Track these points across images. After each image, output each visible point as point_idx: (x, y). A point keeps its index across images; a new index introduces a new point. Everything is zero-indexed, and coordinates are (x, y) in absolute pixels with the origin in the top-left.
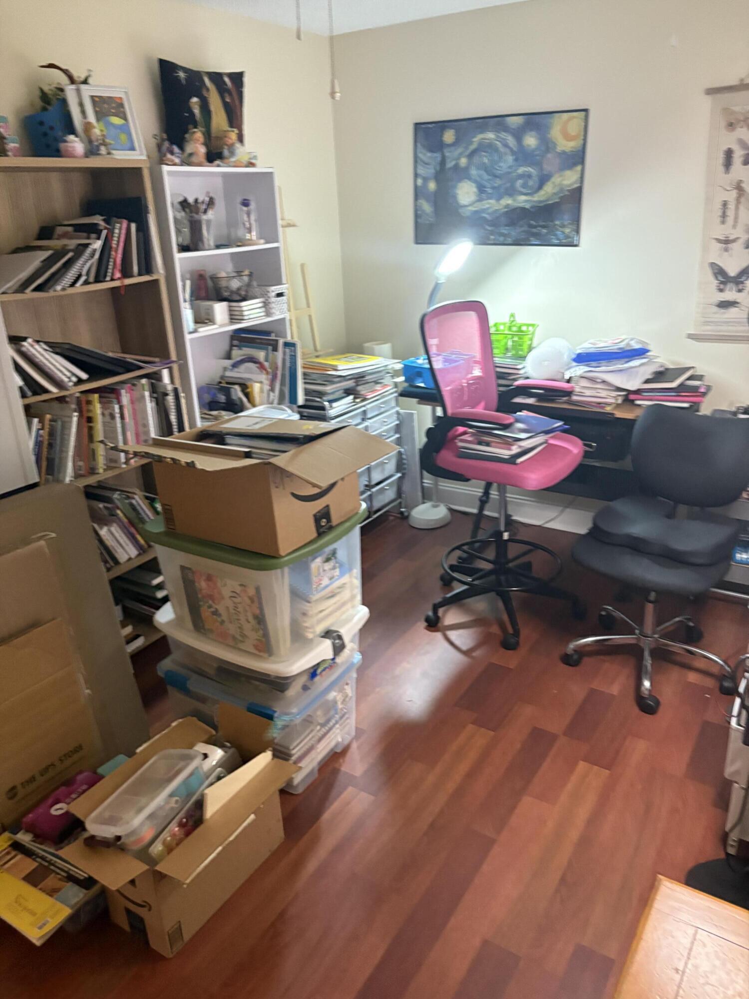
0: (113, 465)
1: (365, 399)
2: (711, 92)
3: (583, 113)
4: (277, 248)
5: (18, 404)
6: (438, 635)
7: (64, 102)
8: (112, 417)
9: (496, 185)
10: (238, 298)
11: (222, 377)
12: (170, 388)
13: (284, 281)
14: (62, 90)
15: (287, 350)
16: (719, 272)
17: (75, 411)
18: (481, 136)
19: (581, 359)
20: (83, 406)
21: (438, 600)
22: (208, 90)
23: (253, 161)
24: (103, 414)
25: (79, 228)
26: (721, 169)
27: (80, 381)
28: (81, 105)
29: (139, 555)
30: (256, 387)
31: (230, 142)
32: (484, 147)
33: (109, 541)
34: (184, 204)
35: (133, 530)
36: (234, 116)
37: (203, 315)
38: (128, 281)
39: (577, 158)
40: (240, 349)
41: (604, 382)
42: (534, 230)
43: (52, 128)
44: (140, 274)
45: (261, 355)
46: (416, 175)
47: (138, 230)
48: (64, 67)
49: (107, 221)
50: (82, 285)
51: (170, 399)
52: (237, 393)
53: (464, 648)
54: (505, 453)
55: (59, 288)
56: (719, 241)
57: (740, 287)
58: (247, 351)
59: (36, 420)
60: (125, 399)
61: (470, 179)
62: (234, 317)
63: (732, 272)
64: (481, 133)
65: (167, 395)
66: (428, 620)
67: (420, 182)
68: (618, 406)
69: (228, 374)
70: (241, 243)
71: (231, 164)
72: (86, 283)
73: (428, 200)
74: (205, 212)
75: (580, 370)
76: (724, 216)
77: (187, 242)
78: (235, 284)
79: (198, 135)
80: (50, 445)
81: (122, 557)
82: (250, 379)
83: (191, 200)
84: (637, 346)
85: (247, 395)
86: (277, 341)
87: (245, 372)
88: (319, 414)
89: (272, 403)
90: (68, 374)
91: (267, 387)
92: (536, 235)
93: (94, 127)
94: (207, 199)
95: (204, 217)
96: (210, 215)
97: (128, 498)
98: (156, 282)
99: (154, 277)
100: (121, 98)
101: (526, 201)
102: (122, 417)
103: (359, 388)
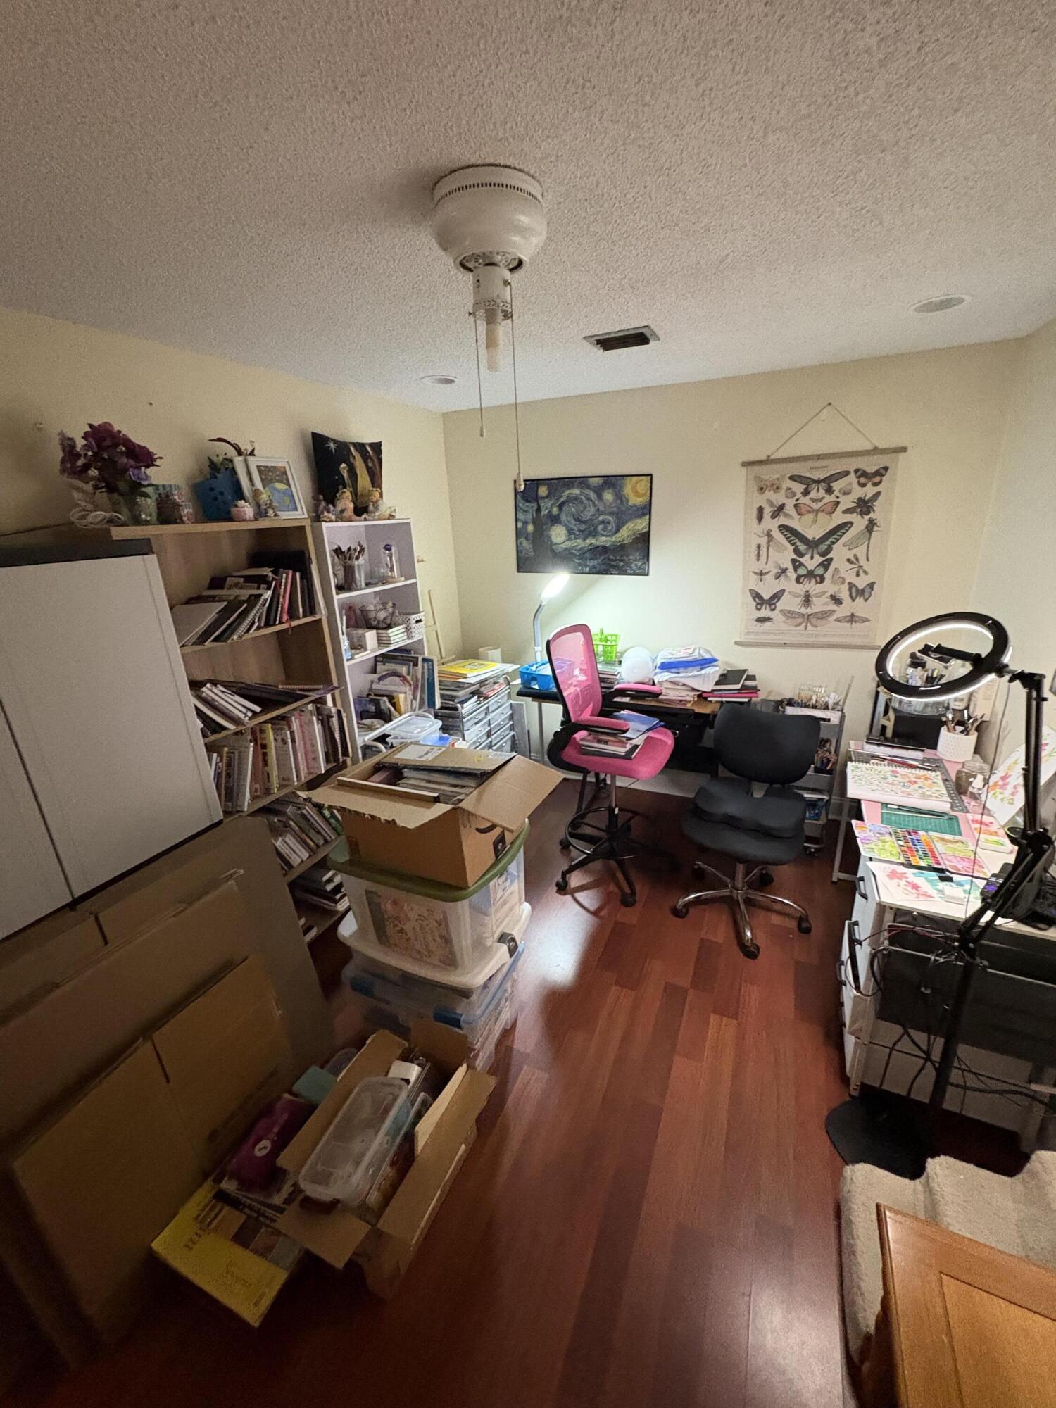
0: (286, 783)
1: (486, 698)
2: (745, 464)
3: (649, 477)
4: (416, 583)
5: (200, 742)
6: (568, 897)
7: (233, 471)
8: (284, 742)
9: (582, 529)
10: (385, 626)
11: (371, 689)
12: (334, 710)
13: (421, 610)
14: (231, 461)
15: (426, 665)
16: (757, 596)
17: (251, 741)
18: (569, 491)
19: (665, 667)
20: (257, 735)
21: (566, 868)
22: (354, 457)
23: (393, 514)
24: (275, 739)
25: (248, 579)
26: (755, 521)
27: (255, 714)
28: (249, 473)
29: (310, 856)
30: (402, 696)
31: (375, 499)
32: (571, 499)
33: (284, 850)
34: (338, 551)
35: (303, 836)
36: (375, 478)
37: (356, 643)
38: (295, 623)
39: (646, 510)
40: (384, 664)
41: (684, 685)
42: (614, 563)
43: (222, 493)
44: (305, 616)
45: (403, 670)
46: (517, 520)
47: (302, 579)
48: (232, 442)
49: (273, 572)
50: (255, 630)
51: (335, 720)
52: (385, 704)
53: (592, 909)
54: (621, 751)
55: (235, 637)
56: (755, 573)
57: (773, 607)
58: (390, 666)
59: (215, 755)
60: (295, 725)
61: (560, 523)
62: (381, 642)
63: (766, 596)
64: (569, 489)
65: (332, 717)
66: (558, 885)
67: (520, 525)
68: (695, 703)
69: (375, 686)
70: (384, 580)
71: (376, 518)
72: (259, 628)
73: (527, 539)
74: (357, 558)
75: (666, 676)
76: (758, 555)
77: (341, 582)
78: (382, 615)
79: (347, 494)
80: (228, 775)
81: (295, 861)
82: (396, 691)
83: (344, 549)
84: (707, 656)
85: (394, 705)
86: (417, 658)
87: (389, 685)
88: (451, 714)
89: (414, 710)
90: (244, 710)
91: (410, 697)
92: (616, 567)
93: (261, 493)
94: (358, 549)
95: (356, 563)
96: (361, 561)
97: (299, 808)
98: (320, 620)
99: (318, 617)
100: (284, 467)
101: (606, 541)
102: (293, 741)
103: (482, 689)
